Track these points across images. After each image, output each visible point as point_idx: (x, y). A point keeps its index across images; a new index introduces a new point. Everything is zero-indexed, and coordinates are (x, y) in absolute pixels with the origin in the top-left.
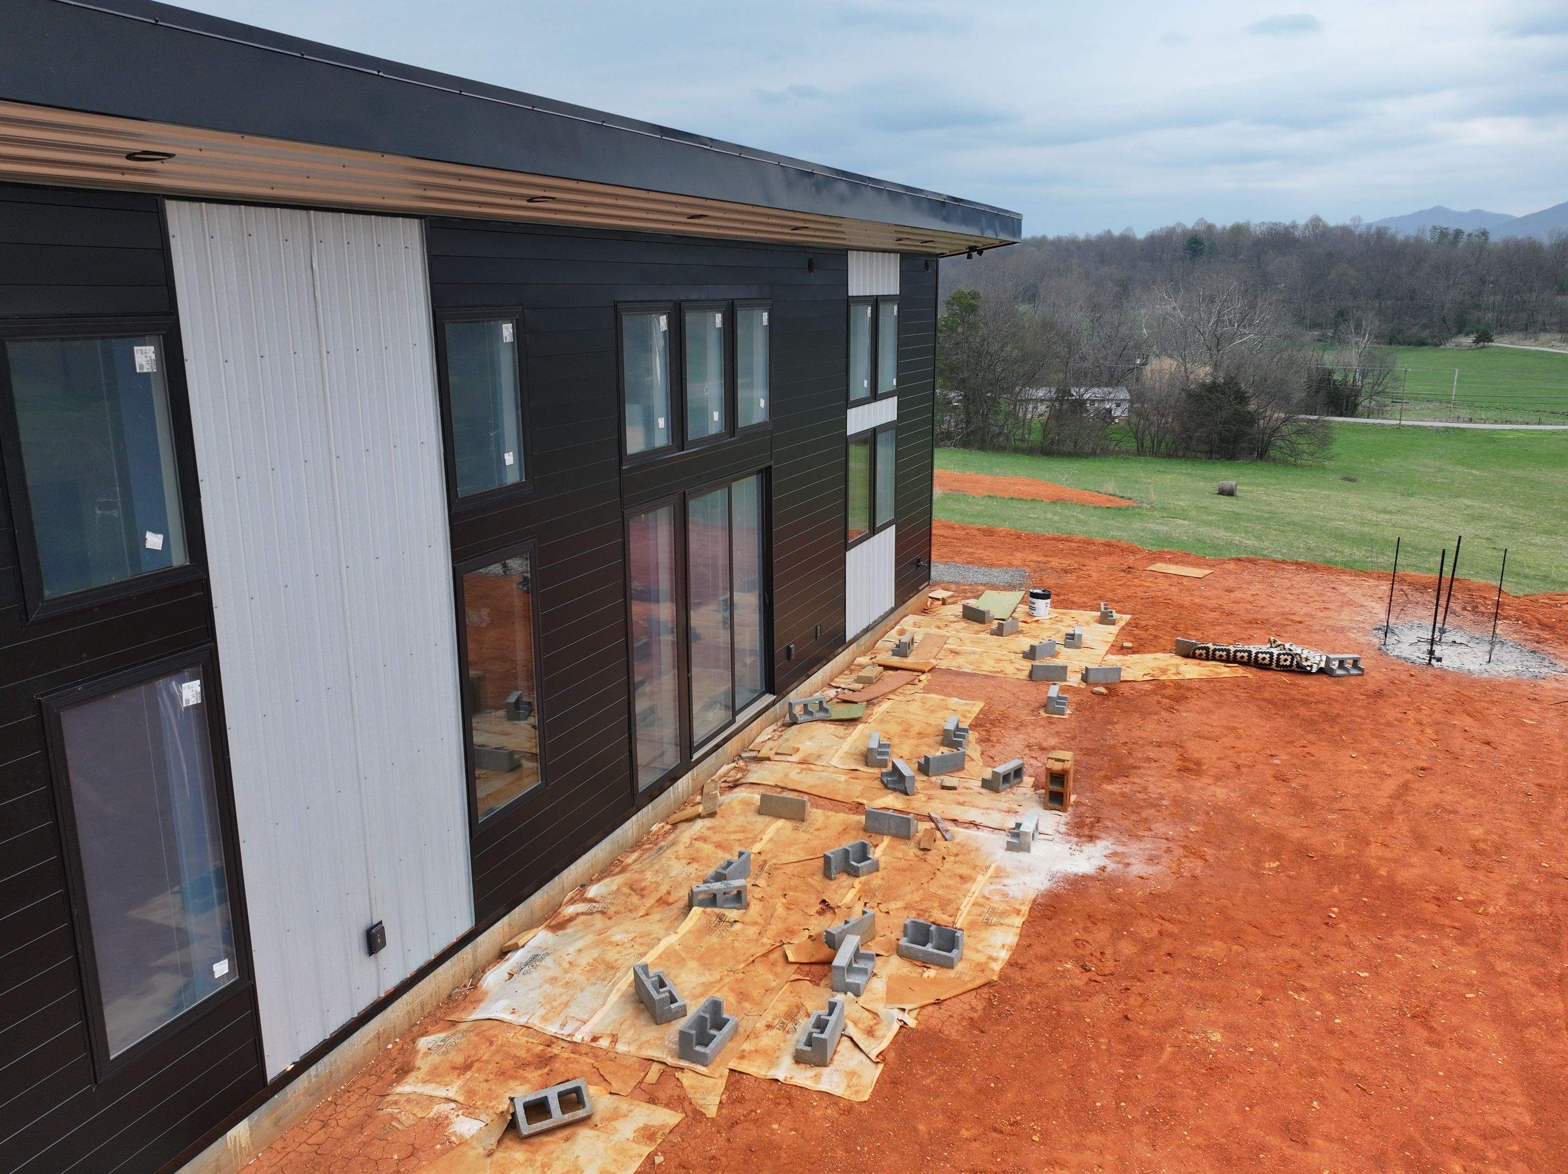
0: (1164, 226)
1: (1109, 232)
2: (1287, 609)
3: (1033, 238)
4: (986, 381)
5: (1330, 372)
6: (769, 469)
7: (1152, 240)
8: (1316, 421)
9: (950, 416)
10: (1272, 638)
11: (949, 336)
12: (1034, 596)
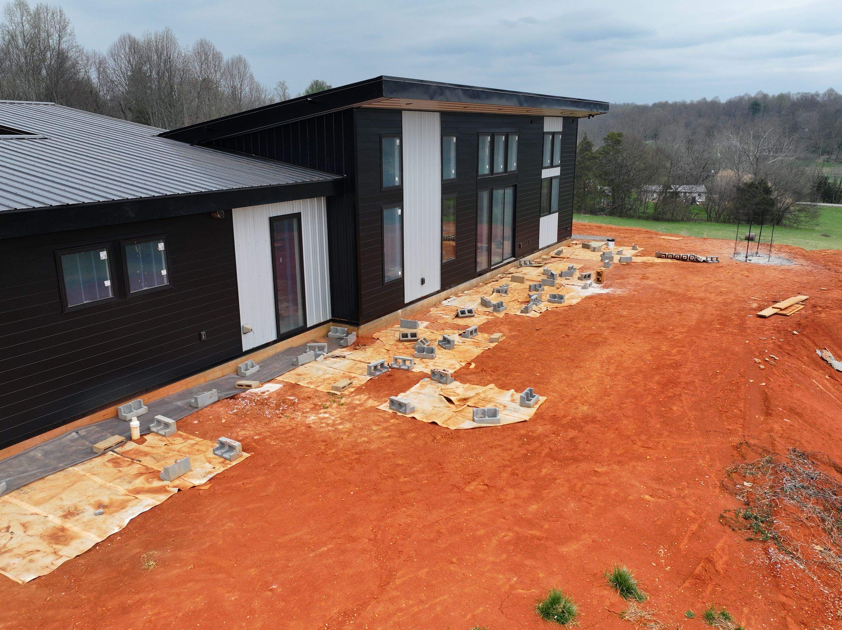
0: (737, 95)
1: (705, 99)
3: (660, 103)
4: (624, 181)
5: (827, 178)
6: (516, 185)
7: (730, 103)
8: (810, 205)
9: (604, 199)
11: (605, 157)
12: (608, 240)
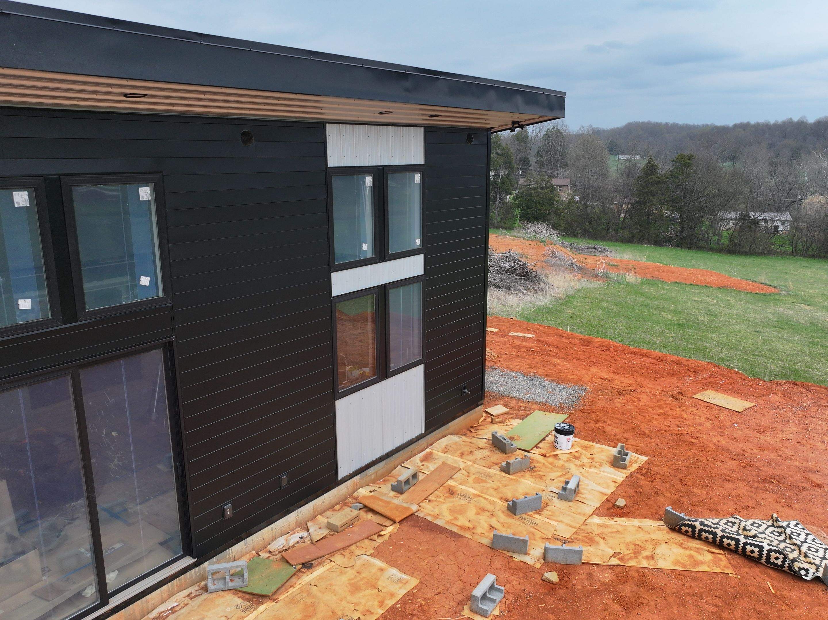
2: (811, 464)
4: (695, 208)
6: (170, 343)
9: (671, 228)
10: (775, 516)
11: (673, 181)
